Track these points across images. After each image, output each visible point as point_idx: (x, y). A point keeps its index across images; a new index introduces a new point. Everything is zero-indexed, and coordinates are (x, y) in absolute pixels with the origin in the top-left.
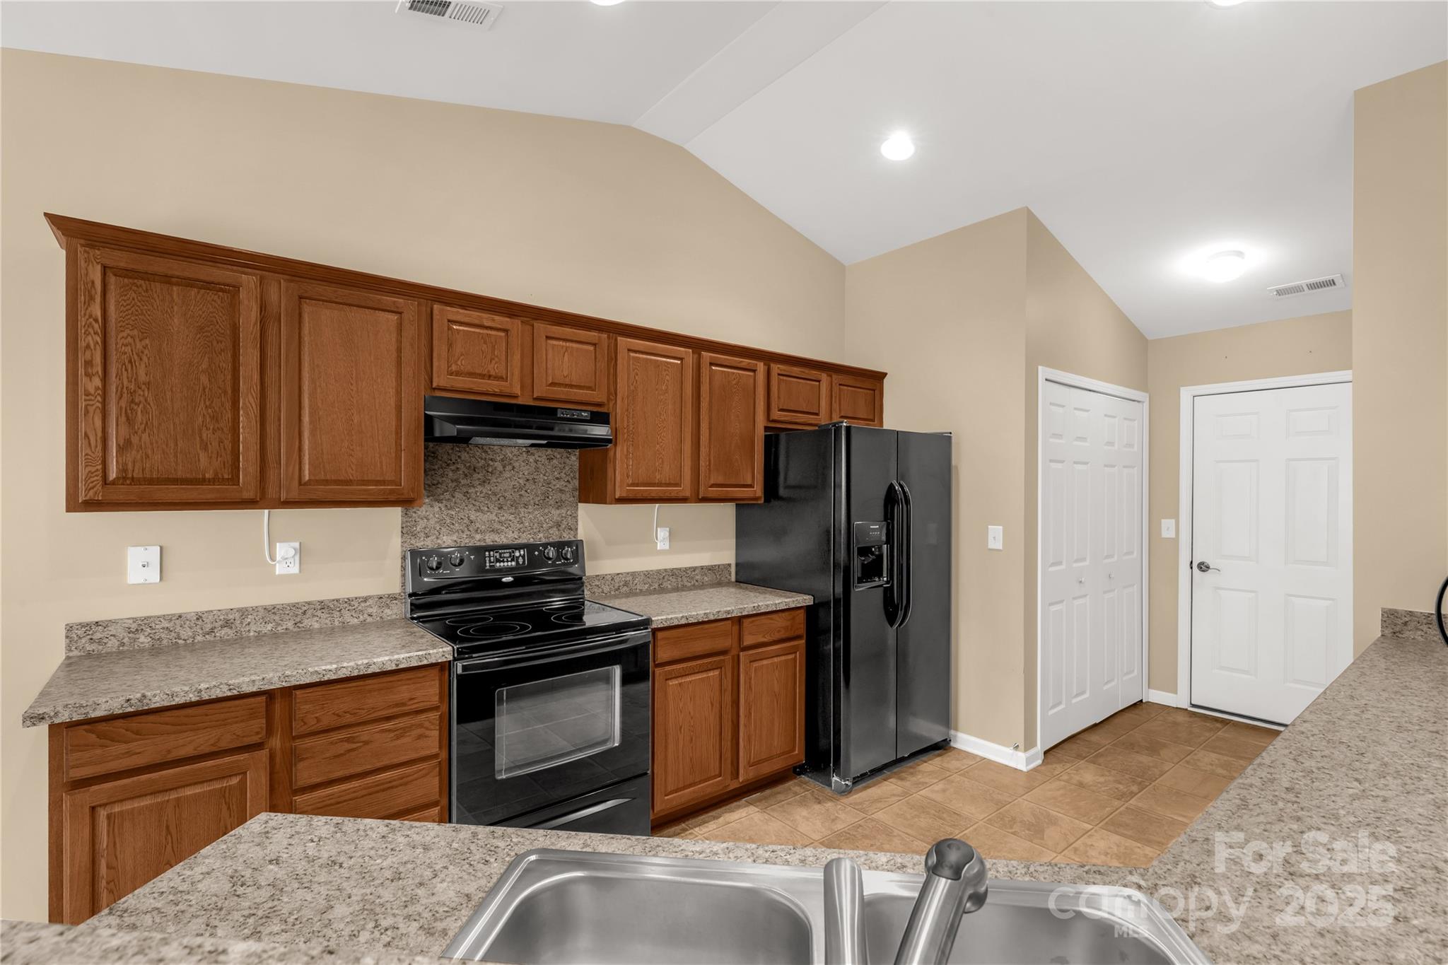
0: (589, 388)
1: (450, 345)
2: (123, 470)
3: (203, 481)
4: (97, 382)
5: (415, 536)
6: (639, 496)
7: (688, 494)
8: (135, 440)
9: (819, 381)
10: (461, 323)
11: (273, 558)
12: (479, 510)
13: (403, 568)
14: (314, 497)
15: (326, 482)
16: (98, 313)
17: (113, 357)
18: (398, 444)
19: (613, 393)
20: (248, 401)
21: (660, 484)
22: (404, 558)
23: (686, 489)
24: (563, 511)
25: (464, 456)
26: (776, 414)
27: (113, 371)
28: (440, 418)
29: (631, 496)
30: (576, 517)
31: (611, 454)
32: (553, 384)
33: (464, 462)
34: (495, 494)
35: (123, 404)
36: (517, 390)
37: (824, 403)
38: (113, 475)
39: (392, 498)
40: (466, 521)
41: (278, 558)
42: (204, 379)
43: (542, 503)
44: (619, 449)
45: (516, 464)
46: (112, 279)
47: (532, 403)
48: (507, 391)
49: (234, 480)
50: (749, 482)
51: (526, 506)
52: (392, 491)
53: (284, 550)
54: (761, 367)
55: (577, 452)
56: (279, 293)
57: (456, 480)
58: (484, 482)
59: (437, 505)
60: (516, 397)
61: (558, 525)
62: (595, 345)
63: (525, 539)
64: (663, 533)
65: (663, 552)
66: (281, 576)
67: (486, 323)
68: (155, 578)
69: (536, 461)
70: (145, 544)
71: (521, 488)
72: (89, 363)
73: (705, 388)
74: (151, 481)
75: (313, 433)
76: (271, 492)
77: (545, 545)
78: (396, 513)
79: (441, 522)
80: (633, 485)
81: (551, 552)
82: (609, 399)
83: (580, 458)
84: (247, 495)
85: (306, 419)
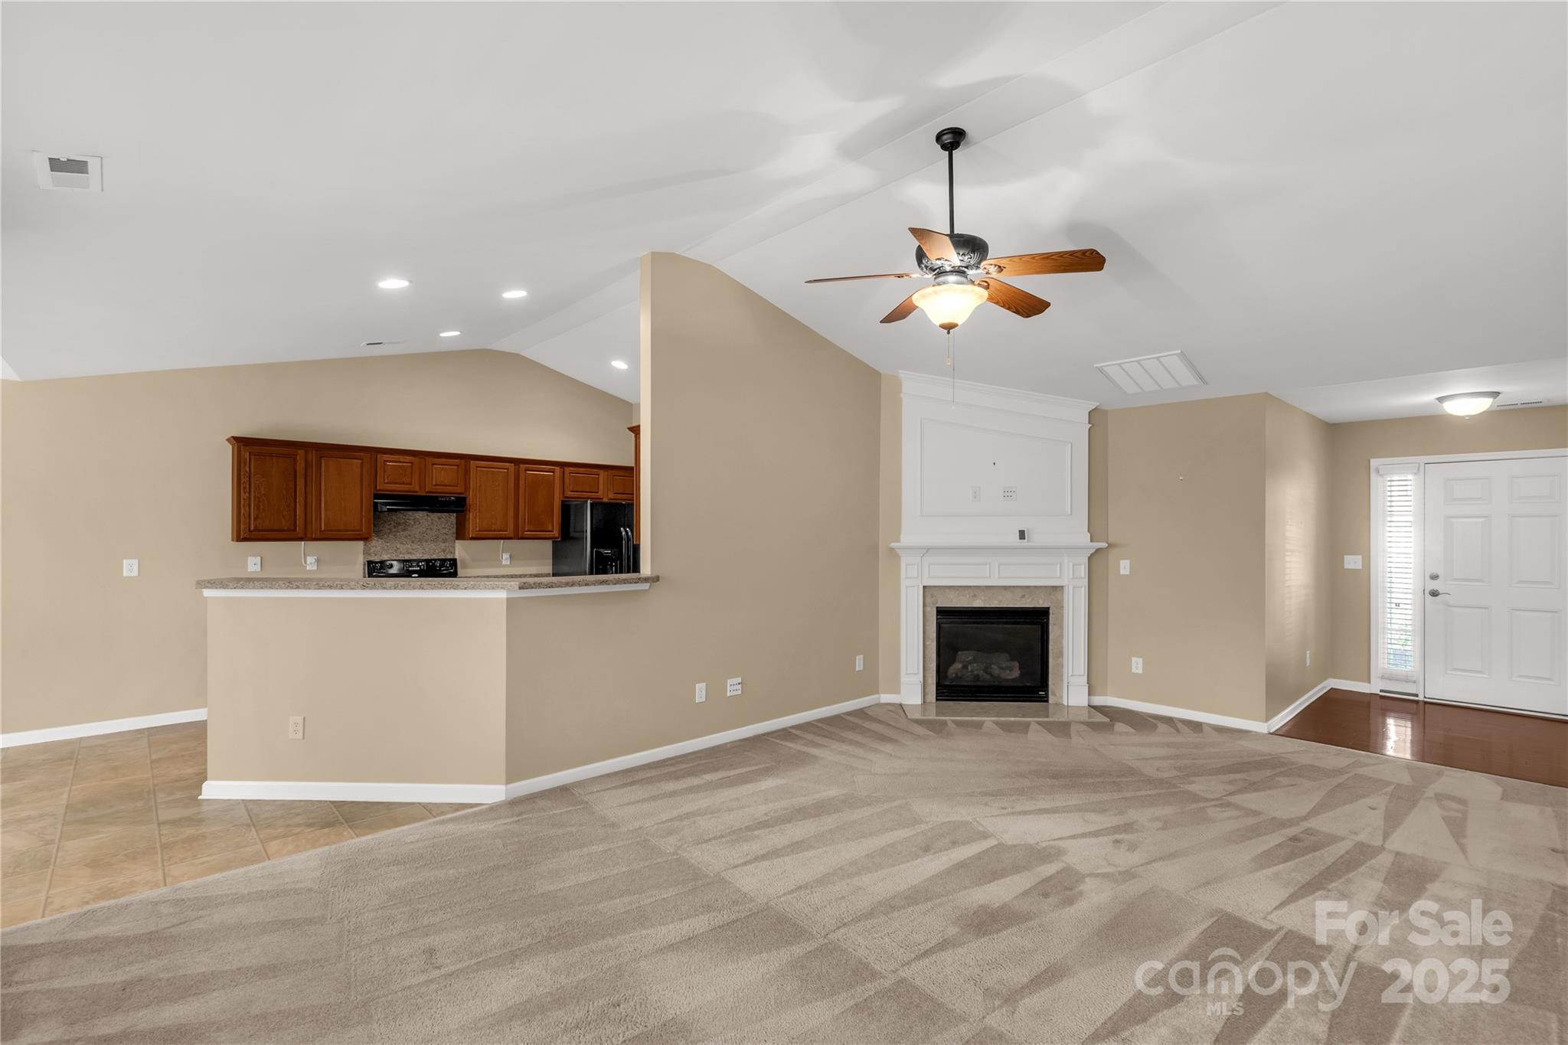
0: (455, 486)
1: (385, 471)
2: (256, 527)
3: (284, 530)
4: (247, 495)
5: (369, 554)
6: (483, 536)
7: (512, 536)
8: (260, 516)
9: (598, 475)
10: (390, 462)
11: (306, 563)
12: (401, 543)
13: (364, 569)
14: (326, 537)
15: (331, 531)
16: (248, 470)
17: (252, 486)
18: (361, 515)
19: (467, 487)
20: (300, 499)
21: (495, 531)
22: (364, 565)
23: (510, 532)
24: (447, 544)
25: (394, 517)
26: (569, 494)
27: (252, 491)
28: (381, 503)
29: (478, 536)
30: (454, 547)
31: (468, 517)
32: (436, 485)
33: (394, 521)
34: (409, 536)
35: (256, 502)
36: (417, 489)
37: (601, 487)
38: (252, 528)
39: (359, 537)
40: (395, 548)
41: (308, 563)
42: (284, 491)
43: (436, 540)
44: (471, 514)
45: (421, 522)
46: (252, 457)
47: (425, 494)
48: (412, 489)
49: (295, 530)
50: (550, 529)
51: (426, 541)
52: (359, 535)
53: (310, 560)
54: (557, 469)
55: (455, 514)
56: (312, 456)
57: (390, 529)
58: (404, 530)
59: (380, 540)
60: (416, 492)
61: (444, 551)
62: (458, 466)
63: (426, 557)
64: (506, 556)
65: (506, 566)
66: (309, 570)
67: (402, 460)
68: (259, 570)
69: (432, 520)
70: (255, 555)
71: (424, 533)
72: (244, 488)
73: (522, 483)
74: (265, 531)
75: (326, 510)
76: (309, 535)
77: (435, 560)
78: (361, 544)
79: (383, 548)
80: (480, 531)
81: (438, 564)
82: (466, 491)
83: (457, 517)
84: (300, 536)
85: (323, 505)
